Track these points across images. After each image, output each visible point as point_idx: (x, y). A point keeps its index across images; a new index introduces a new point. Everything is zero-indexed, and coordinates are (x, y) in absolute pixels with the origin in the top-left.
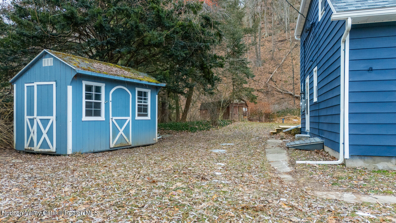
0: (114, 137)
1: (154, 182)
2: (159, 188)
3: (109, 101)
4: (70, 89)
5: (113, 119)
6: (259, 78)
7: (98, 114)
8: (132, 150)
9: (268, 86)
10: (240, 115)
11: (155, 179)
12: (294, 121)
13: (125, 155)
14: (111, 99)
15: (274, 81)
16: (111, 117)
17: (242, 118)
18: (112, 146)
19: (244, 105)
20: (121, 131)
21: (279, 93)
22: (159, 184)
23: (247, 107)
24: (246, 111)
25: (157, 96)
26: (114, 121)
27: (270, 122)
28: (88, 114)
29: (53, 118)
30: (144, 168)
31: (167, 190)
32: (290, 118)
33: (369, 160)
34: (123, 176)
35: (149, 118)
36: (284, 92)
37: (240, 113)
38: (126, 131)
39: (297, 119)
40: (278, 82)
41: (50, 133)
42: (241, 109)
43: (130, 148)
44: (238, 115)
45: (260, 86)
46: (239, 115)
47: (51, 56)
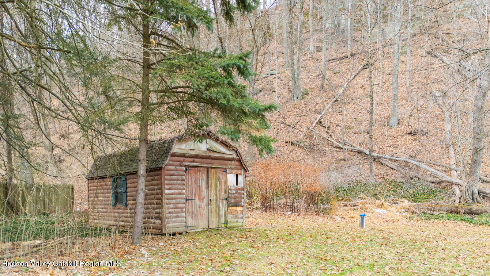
6: (296, 121)
9: (312, 136)
10: (213, 204)
12: (378, 214)
15: (325, 127)
17: (222, 213)
19: (234, 164)
21: (335, 149)
23: (246, 171)
24: (241, 184)
27: (318, 213)
32: (366, 205)
36: (346, 147)
37: (213, 192)
39: (385, 208)
40: (332, 128)
42: (219, 180)
44: (205, 201)
45: (298, 135)
46: (209, 201)
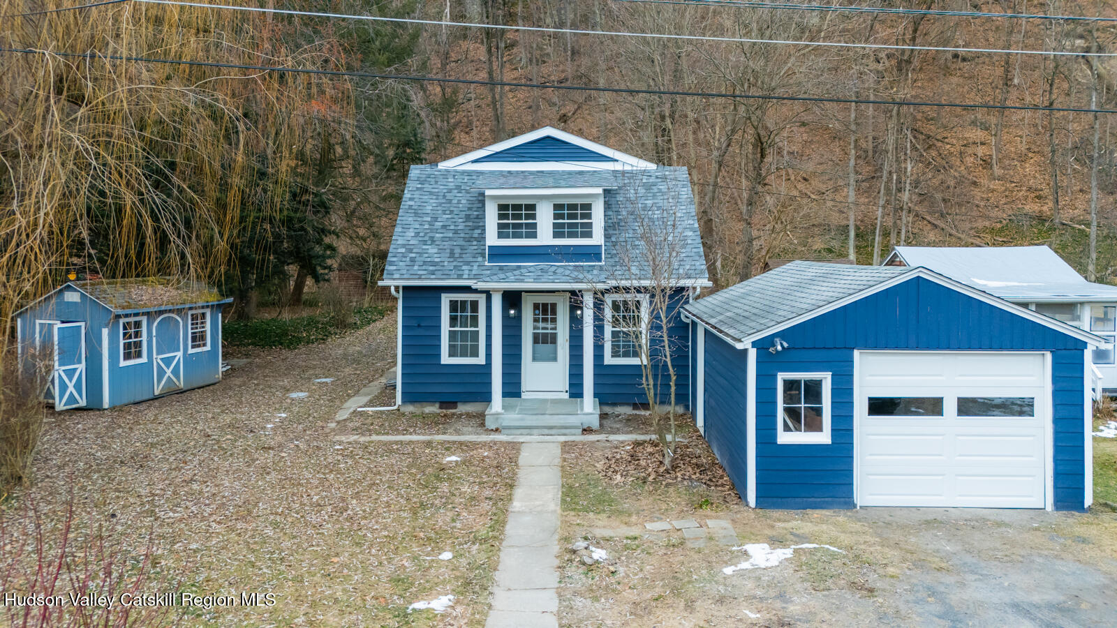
0: (159, 381)
1: (209, 436)
2: (212, 440)
3: (152, 337)
4: (105, 332)
5: (158, 359)
7: (139, 355)
8: (184, 396)
11: (210, 433)
13: (176, 406)
14: (154, 334)
16: (155, 356)
18: (157, 392)
20: (169, 372)
22: (213, 437)
25: (220, 315)
26: (159, 361)
28: (128, 356)
29: (81, 367)
30: (201, 423)
31: (218, 441)
33: (418, 405)
34: (180, 432)
35: (208, 348)
38: (176, 372)
41: (78, 387)
43: (181, 393)
47: (76, 290)
